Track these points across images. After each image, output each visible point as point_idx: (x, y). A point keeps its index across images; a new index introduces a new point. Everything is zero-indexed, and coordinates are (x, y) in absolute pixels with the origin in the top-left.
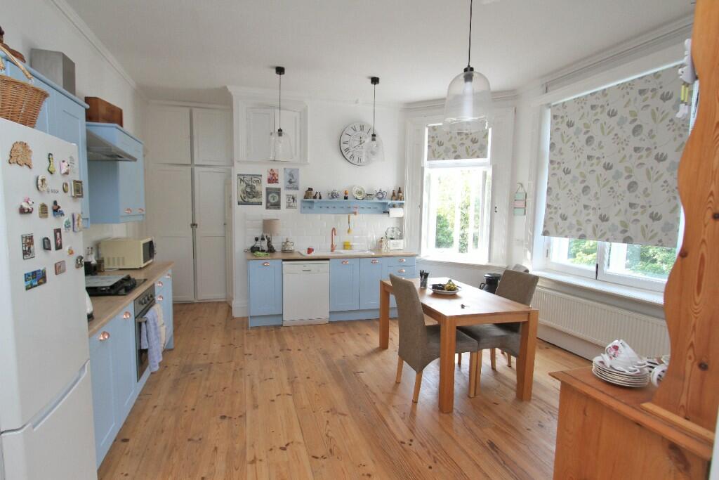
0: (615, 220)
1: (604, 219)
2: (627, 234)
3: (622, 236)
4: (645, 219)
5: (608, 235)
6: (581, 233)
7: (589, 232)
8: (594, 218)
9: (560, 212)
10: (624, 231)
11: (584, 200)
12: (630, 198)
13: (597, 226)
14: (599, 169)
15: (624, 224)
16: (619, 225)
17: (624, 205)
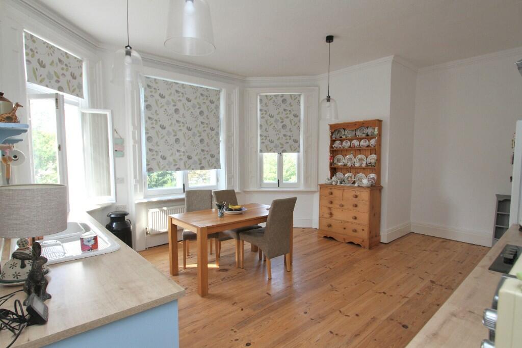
0: (195, 158)
1: (189, 158)
2: (202, 165)
3: (199, 166)
4: (209, 157)
5: (193, 166)
6: (177, 167)
7: (182, 166)
8: (185, 158)
9: (160, 154)
10: (200, 164)
11: (177, 146)
12: (201, 146)
13: (186, 162)
14: (185, 130)
15: (200, 160)
16: (198, 161)
17: (199, 151)
